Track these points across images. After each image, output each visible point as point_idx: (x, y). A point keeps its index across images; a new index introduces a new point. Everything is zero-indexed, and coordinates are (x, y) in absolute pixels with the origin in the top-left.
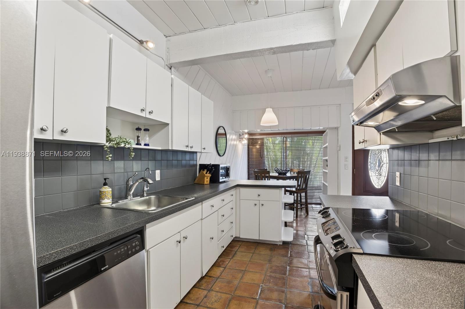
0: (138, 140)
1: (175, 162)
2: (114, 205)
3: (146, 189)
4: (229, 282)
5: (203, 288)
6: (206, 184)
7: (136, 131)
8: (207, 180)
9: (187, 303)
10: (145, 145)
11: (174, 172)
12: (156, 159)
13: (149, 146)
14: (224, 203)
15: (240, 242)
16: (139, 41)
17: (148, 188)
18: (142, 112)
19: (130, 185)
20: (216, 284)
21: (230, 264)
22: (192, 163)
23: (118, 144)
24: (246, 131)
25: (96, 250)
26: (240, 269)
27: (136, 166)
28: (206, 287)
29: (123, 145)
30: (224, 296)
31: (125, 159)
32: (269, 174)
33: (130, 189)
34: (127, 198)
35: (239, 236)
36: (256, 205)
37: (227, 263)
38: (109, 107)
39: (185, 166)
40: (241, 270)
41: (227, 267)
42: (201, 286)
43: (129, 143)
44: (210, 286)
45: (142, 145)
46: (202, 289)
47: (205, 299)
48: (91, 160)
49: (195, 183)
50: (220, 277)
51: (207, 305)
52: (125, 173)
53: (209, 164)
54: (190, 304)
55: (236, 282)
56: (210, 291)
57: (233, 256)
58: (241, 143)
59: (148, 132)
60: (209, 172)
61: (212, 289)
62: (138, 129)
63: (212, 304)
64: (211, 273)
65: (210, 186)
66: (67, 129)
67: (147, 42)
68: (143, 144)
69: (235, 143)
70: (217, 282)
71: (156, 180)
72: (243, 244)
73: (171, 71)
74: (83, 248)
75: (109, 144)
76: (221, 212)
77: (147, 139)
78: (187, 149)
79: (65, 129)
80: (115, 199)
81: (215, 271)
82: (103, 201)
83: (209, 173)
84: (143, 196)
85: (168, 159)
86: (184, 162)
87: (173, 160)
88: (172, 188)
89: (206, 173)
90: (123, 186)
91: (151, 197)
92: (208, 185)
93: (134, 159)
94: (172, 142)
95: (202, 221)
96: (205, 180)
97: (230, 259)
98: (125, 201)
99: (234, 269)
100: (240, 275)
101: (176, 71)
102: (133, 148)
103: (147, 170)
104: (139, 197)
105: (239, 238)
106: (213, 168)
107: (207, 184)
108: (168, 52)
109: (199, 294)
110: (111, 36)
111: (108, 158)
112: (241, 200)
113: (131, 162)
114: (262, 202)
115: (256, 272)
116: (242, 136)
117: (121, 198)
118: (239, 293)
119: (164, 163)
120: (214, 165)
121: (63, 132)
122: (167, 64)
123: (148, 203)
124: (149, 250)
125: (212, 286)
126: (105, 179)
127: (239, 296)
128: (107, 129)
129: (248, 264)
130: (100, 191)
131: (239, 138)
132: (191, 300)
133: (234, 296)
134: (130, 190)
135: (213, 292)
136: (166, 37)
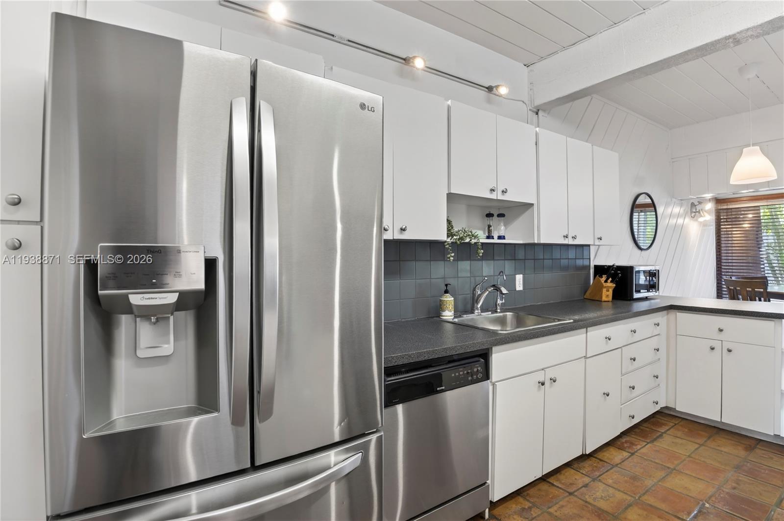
0: (490, 231)
1: (548, 263)
2: (456, 320)
3: (499, 302)
4: (634, 478)
5: (584, 472)
6: (604, 301)
7: (486, 218)
8: (607, 294)
9: (553, 485)
10: (500, 238)
11: (547, 277)
12: (516, 258)
13: (505, 239)
14: (637, 337)
15: (677, 419)
16: (487, 88)
17: (504, 301)
18: (491, 193)
19: (477, 296)
20: (608, 473)
21: (643, 450)
22: (580, 262)
23: (461, 238)
24: (708, 196)
25: (433, 365)
26: (664, 464)
27: (487, 269)
28: (589, 473)
29: (468, 240)
30: (619, 496)
31: (471, 259)
32: (766, 288)
33: (478, 298)
34: (473, 313)
35: (674, 407)
36: (713, 349)
37: (638, 448)
38: (449, 193)
39: (566, 268)
40: (665, 466)
41: (636, 454)
42: (580, 469)
43: (476, 237)
44: (597, 474)
45: (494, 237)
46: (582, 474)
47: (583, 488)
48: (430, 261)
49: (585, 297)
50: (619, 466)
51: (586, 498)
52: (472, 278)
53: (611, 264)
54: (558, 487)
55: (649, 483)
56: (596, 481)
57: (655, 439)
58: (697, 220)
59: (503, 218)
60: (610, 279)
61: (599, 478)
62: (490, 215)
63: (595, 499)
64: (604, 456)
65: (613, 304)
66: (406, 227)
67: (497, 87)
68: (496, 237)
69: (680, 221)
70: (611, 471)
71: (517, 290)
72: (682, 423)
73: (538, 117)
74: (420, 359)
75: (451, 240)
76: (629, 352)
77: (503, 228)
78: (566, 242)
79: (404, 227)
80: (458, 313)
81: (612, 454)
82: (444, 313)
83: (611, 282)
84: (496, 312)
85: (536, 258)
86: (564, 262)
87: (544, 259)
88: (543, 303)
89: (606, 281)
90: (469, 296)
91: (506, 315)
92: (610, 304)
93: (484, 258)
94: (539, 231)
95: (586, 361)
96: (603, 294)
97: (646, 442)
98: (470, 316)
99: (651, 461)
100: (661, 474)
101: (546, 115)
102: (481, 243)
103: (501, 274)
104: (490, 313)
105: (674, 410)
106: (619, 272)
107: (609, 301)
108: (531, 90)
109: (576, 479)
110: (449, 102)
111: (449, 258)
112: (678, 336)
113: (481, 262)
114: (727, 345)
115: (698, 478)
116: (698, 208)
117: (466, 312)
118: (649, 499)
119: (530, 263)
120: (620, 268)
121: (403, 230)
122: (531, 108)
123: (502, 321)
124: (496, 383)
125: (601, 475)
126: (446, 285)
127: (651, 506)
128: (448, 220)
129: (685, 460)
130: (441, 301)
131: (692, 212)
132: (561, 483)
133: (638, 501)
134: (477, 302)
135: (600, 484)
136: (527, 67)
